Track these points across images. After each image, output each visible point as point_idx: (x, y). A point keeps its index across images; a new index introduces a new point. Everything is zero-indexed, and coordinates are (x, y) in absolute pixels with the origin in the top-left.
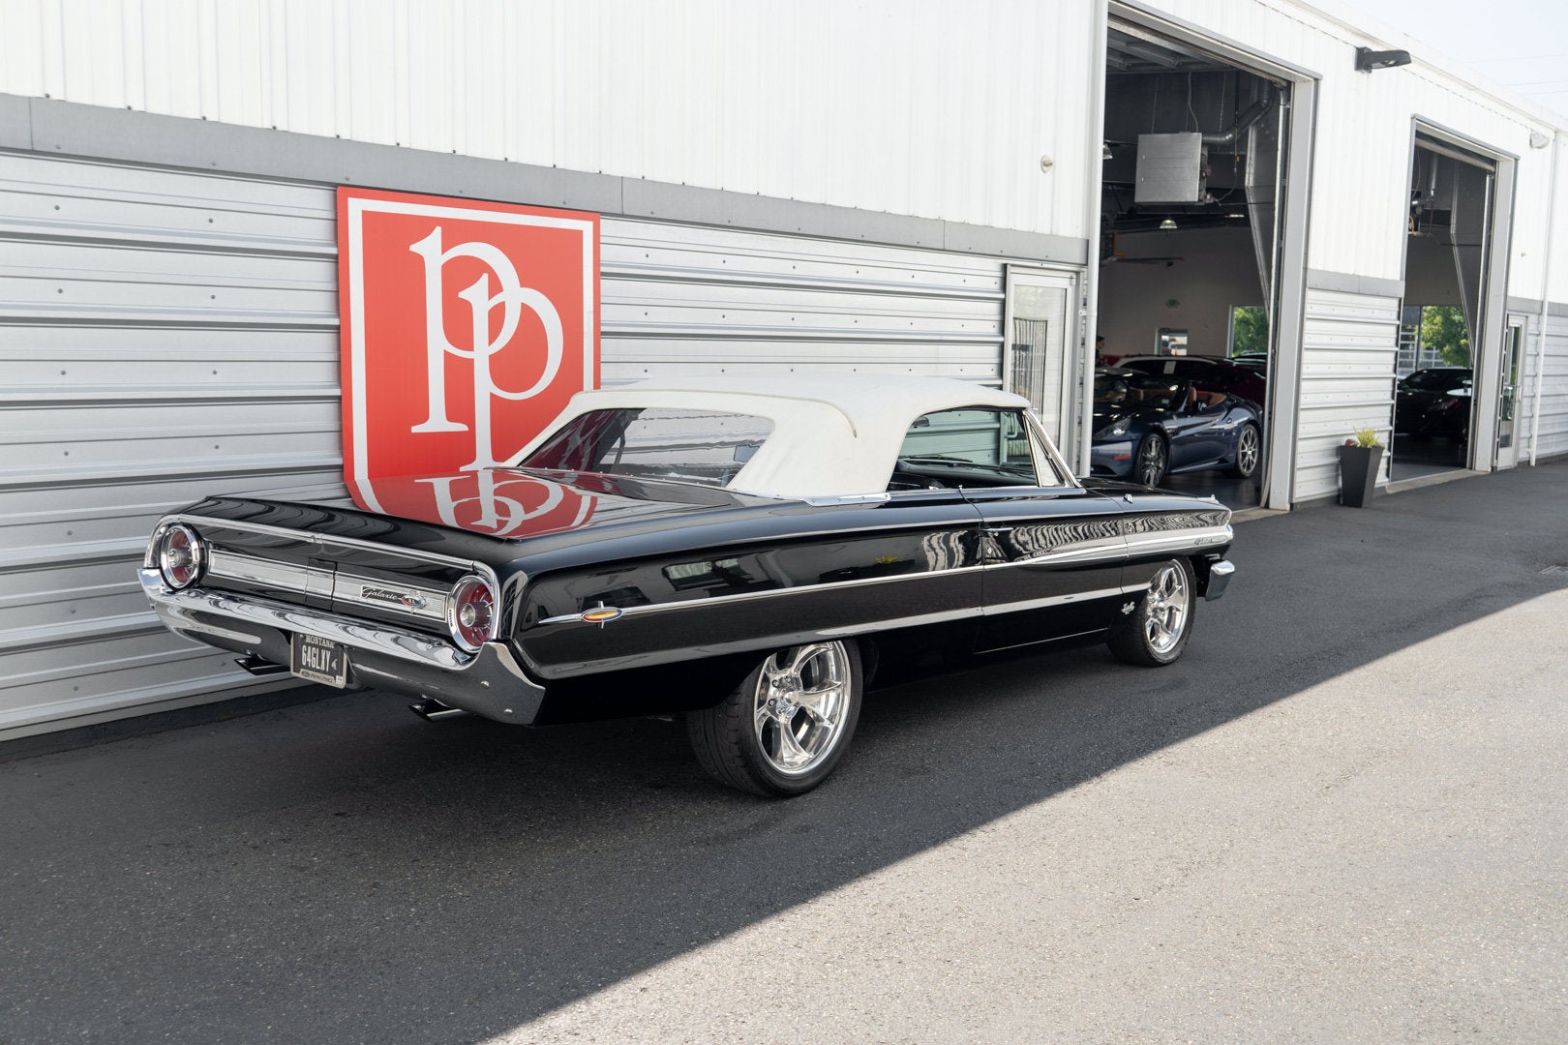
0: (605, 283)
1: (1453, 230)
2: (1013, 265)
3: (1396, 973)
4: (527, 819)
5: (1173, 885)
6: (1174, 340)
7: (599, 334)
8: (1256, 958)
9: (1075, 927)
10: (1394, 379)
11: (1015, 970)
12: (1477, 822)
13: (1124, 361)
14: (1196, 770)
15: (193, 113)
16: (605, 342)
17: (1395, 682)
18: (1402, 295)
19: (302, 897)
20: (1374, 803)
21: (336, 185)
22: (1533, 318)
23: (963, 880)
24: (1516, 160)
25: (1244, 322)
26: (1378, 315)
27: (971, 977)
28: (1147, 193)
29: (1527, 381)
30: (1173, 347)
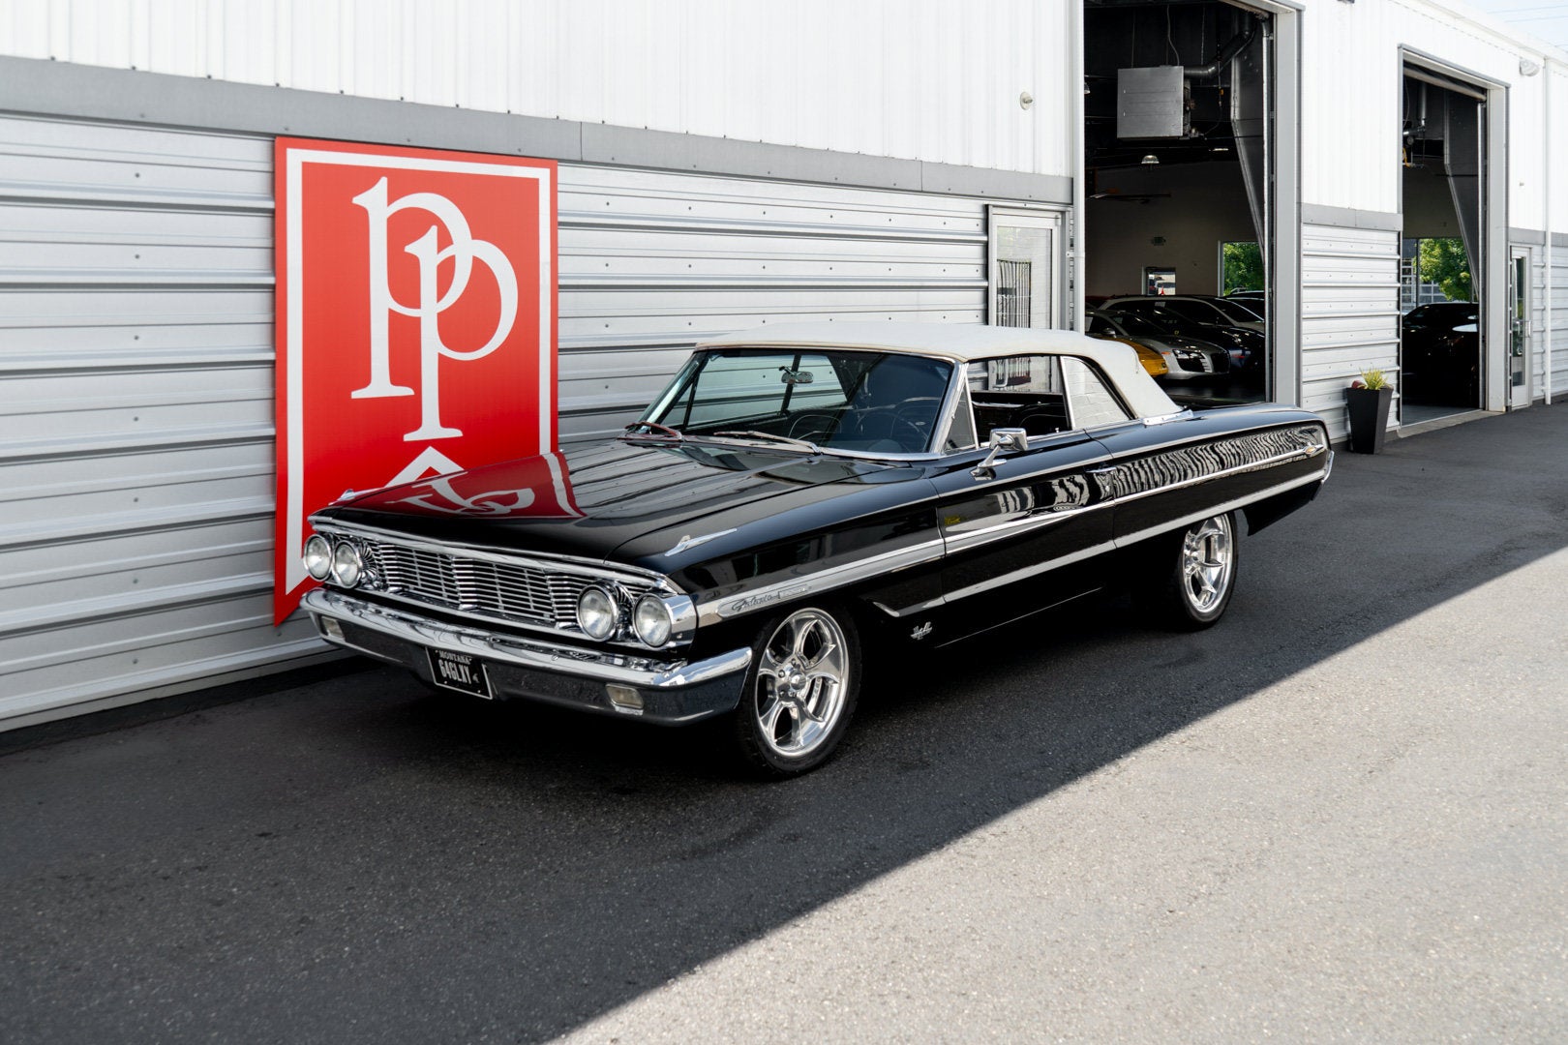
0: (562, 233)
1: (1447, 161)
2: (994, 206)
3: (1472, 994)
4: (478, 835)
5: (1211, 894)
6: (1160, 279)
7: (557, 288)
8: (1312, 979)
9: (1104, 947)
10: (1399, 316)
11: (1040, 1002)
12: (1539, 808)
13: (1111, 303)
14: (1223, 755)
15: (121, 62)
16: (562, 296)
17: (1431, 648)
18: (1401, 229)
19: (218, 938)
20: (1424, 789)
21: (274, 136)
22: (1536, 249)
23: (974, 895)
24: (1507, 88)
25: (1233, 257)
26: (1377, 250)
27: (990, 1014)
28: (1129, 128)
29: (1536, 315)
30: (1160, 285)
